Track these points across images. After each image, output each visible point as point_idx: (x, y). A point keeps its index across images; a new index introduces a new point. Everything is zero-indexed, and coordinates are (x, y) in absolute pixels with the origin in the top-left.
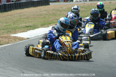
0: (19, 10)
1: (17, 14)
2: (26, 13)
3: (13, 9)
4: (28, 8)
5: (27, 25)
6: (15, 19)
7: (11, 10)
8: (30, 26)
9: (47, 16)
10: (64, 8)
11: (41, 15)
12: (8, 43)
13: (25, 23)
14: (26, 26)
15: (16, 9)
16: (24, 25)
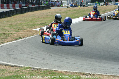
0: (31, 12)
1: (31, 15)
2: (37, 14)
3: (27, 12)
4: (37, 11)
5: (41, 22)
6: (30, 18)
7: (26, 13)
8: (43, 23)
9: (52, 16)
10: (62, 11)
11: (48, 16)
12: (33, 35)
13: (39, 21)
14: (41, 24)
15: (29, 12)
16: (39, 22)
